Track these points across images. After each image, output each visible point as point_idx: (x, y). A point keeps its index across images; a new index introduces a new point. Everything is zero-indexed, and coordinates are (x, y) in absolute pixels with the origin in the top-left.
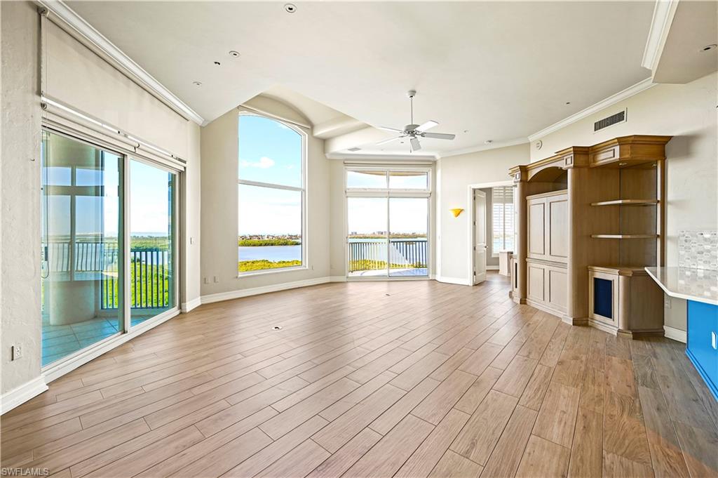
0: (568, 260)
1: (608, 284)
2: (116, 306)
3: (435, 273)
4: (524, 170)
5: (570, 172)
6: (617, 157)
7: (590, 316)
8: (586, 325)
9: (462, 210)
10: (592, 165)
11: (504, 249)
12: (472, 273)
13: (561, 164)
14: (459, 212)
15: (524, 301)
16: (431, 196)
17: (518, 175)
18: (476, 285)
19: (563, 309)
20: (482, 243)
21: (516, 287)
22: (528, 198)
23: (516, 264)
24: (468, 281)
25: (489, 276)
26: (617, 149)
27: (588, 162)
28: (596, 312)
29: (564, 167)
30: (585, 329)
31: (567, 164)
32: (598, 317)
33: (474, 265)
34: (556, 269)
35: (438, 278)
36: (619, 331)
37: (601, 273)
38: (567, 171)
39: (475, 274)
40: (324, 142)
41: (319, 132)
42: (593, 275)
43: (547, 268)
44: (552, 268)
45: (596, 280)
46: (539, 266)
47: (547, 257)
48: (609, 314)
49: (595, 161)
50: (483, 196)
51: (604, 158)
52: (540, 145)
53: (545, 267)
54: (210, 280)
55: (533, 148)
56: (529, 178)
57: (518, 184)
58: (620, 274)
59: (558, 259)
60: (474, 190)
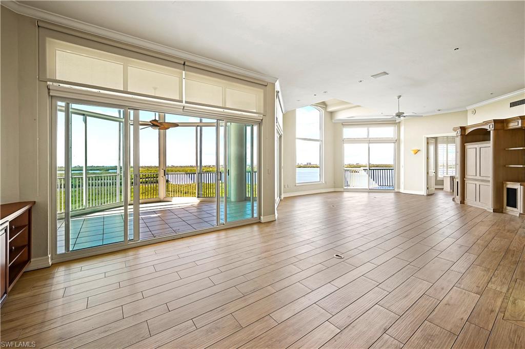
0: (491, 179)
1: (515, 190)
2: (249, 196)
3: (399, 188)
4: (463, 129)
5: (491, 132)
6: (520, 125)
7: (504, 208)
8: (502, 212)
9: (419, 150)
10: (506, 128)
11: (447, 174)
12: (426, 188)
13: (486, 127)
14: (417, 152)
15: (463, 201)
16: (397, 142)
17: (459, 132)
18: (428, 195)
19: (488, 204)
20: (432, 170)
21: (458, 195)
22: (465, 144)
23: (458, 182)
24: (423, 192)
25: (436, 191)
26: (520, 121)
27: (503, 126)
28: (508, 205)
29: (489, 130)
30: (501, 214)
31: (490, 128)
32: (509, 208)
33: (427, 184)
34: (483, 183)
35: (402, 190)
36: (520, 214)
37: (510, 185)
38: (490, 131)
39: (428, 188)
40: (332, 113)
41: (330, 109)
42: (506, 186)
43: (478, 183)
44: (481, 183)
45: (508, 189)
46: (472, 182)
47: (478, 177)
48: (515, 206)
49: (507, 127)
50: (433, 141)
51: (512, 125)
52: (474, 112)
53: (476, 182)
54: (286, 186)
55: (469, 114)
56: (467, 133)
57: (459, 137)
58: (521, 185)
59: (484, 178)
60: (428, 138)
